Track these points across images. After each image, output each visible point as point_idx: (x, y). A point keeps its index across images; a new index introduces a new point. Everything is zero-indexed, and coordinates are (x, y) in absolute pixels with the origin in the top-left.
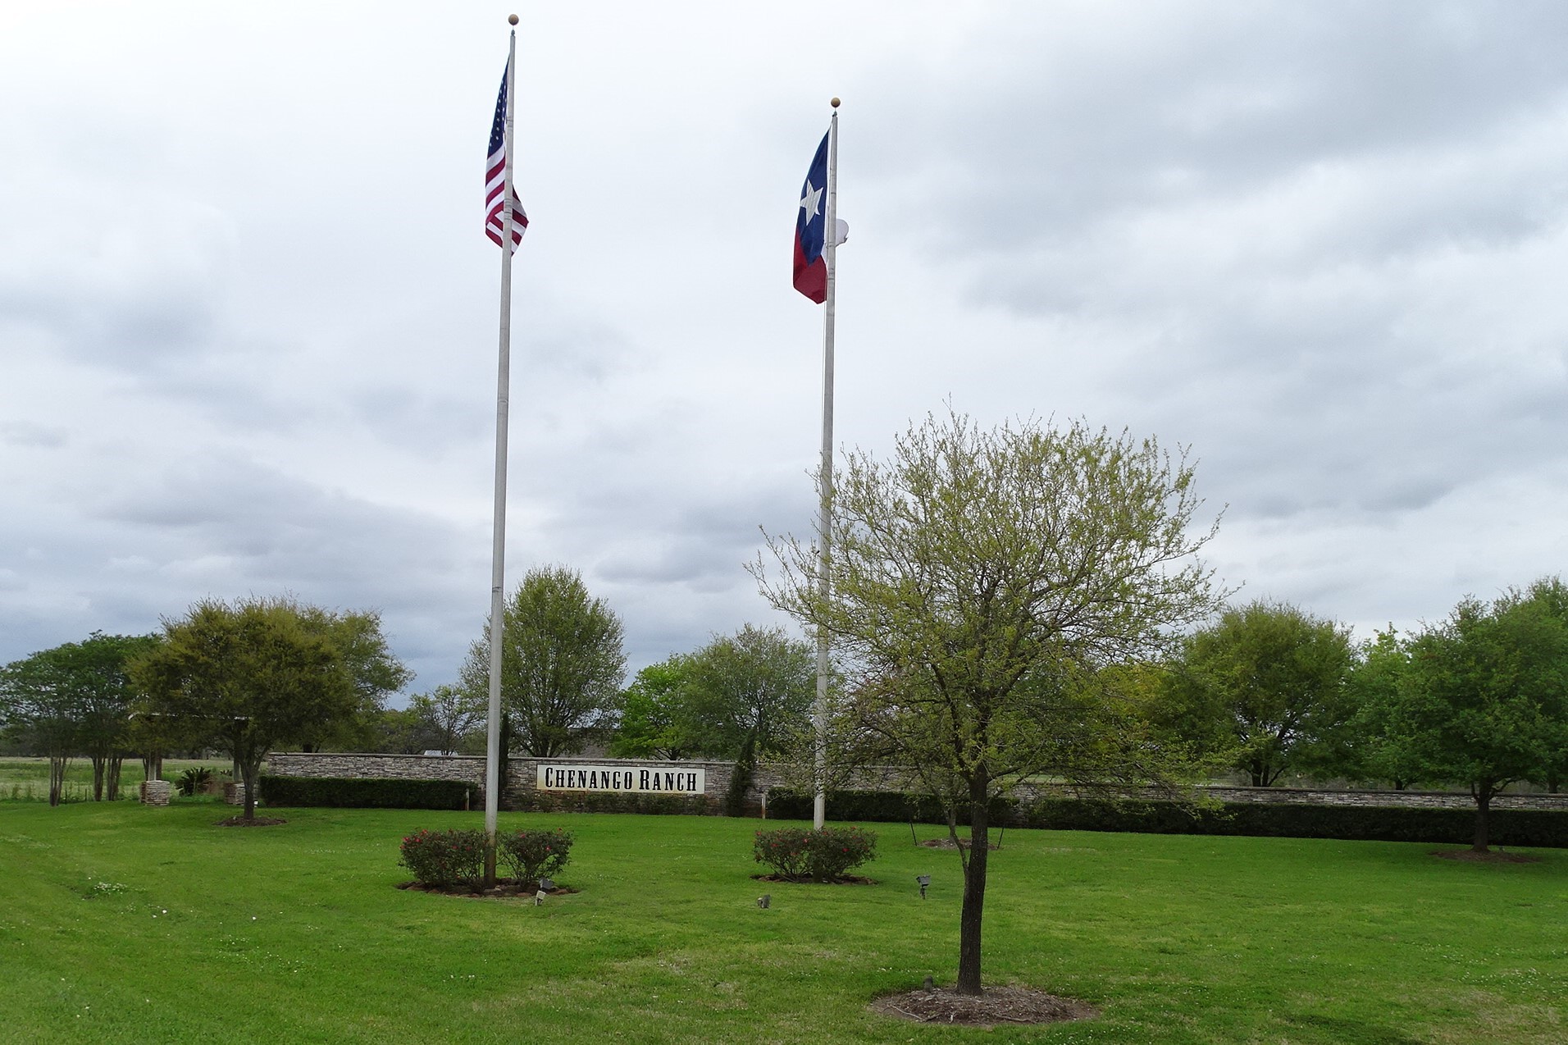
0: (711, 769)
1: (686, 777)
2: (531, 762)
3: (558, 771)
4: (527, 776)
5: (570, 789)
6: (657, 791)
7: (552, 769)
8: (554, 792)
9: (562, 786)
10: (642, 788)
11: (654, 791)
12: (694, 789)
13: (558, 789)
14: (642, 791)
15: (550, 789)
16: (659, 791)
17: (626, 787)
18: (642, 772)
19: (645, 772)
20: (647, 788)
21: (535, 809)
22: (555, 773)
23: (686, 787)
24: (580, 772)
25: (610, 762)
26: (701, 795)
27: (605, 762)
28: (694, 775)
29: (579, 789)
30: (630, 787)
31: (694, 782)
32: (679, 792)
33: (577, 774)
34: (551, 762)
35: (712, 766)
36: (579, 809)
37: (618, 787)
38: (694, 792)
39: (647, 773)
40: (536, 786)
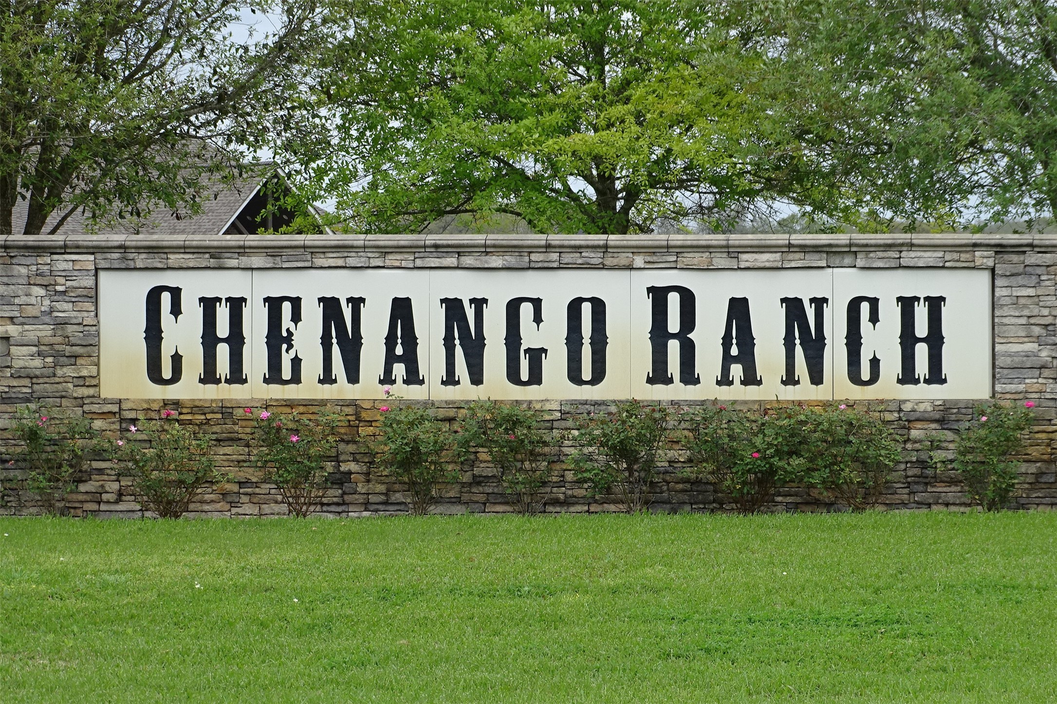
0: (1026, 271)
1: (891, 315)
2: (62, 263)
3: (209, 305)
4: (45, 331)
5: (277, 392)
6: (738, 392)
7: (176, 293)
8: (197, 408)
9: (237, 376)
10: (659, 376)
11: (725, 394)
12: (936, 376)
13: (211, 393)
14: (660, 393)
15: (172, 392)
16: (752, 393)
17: (575, 376)
18: (659, 295)
19: (674, 299)
20: (689, 376)
21: (97, 497)
22: (193, 312)
23: (891, 366)
24: (330, 306)
25: (486, 250)
26: (974, 409)
27: (460, 250)
28: (935, 304)
29: (327, 392)
30: (599, 375)
31: (935, 340)
32: (857, 393)
33: (312, 314)
34: (174, 259)
35: (1032, 258)
36: (334, 493)
37: (536, 378)
38: (936, 392)
39: (688, 298)
40: (93, 382)
